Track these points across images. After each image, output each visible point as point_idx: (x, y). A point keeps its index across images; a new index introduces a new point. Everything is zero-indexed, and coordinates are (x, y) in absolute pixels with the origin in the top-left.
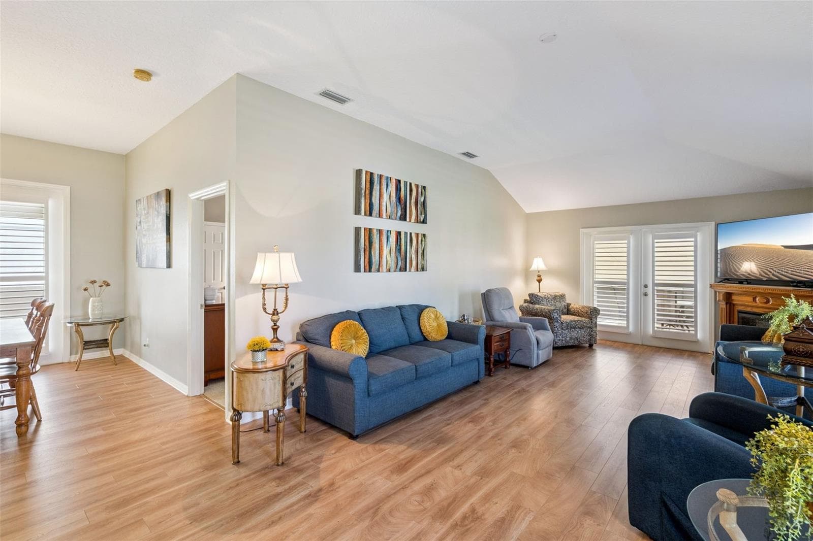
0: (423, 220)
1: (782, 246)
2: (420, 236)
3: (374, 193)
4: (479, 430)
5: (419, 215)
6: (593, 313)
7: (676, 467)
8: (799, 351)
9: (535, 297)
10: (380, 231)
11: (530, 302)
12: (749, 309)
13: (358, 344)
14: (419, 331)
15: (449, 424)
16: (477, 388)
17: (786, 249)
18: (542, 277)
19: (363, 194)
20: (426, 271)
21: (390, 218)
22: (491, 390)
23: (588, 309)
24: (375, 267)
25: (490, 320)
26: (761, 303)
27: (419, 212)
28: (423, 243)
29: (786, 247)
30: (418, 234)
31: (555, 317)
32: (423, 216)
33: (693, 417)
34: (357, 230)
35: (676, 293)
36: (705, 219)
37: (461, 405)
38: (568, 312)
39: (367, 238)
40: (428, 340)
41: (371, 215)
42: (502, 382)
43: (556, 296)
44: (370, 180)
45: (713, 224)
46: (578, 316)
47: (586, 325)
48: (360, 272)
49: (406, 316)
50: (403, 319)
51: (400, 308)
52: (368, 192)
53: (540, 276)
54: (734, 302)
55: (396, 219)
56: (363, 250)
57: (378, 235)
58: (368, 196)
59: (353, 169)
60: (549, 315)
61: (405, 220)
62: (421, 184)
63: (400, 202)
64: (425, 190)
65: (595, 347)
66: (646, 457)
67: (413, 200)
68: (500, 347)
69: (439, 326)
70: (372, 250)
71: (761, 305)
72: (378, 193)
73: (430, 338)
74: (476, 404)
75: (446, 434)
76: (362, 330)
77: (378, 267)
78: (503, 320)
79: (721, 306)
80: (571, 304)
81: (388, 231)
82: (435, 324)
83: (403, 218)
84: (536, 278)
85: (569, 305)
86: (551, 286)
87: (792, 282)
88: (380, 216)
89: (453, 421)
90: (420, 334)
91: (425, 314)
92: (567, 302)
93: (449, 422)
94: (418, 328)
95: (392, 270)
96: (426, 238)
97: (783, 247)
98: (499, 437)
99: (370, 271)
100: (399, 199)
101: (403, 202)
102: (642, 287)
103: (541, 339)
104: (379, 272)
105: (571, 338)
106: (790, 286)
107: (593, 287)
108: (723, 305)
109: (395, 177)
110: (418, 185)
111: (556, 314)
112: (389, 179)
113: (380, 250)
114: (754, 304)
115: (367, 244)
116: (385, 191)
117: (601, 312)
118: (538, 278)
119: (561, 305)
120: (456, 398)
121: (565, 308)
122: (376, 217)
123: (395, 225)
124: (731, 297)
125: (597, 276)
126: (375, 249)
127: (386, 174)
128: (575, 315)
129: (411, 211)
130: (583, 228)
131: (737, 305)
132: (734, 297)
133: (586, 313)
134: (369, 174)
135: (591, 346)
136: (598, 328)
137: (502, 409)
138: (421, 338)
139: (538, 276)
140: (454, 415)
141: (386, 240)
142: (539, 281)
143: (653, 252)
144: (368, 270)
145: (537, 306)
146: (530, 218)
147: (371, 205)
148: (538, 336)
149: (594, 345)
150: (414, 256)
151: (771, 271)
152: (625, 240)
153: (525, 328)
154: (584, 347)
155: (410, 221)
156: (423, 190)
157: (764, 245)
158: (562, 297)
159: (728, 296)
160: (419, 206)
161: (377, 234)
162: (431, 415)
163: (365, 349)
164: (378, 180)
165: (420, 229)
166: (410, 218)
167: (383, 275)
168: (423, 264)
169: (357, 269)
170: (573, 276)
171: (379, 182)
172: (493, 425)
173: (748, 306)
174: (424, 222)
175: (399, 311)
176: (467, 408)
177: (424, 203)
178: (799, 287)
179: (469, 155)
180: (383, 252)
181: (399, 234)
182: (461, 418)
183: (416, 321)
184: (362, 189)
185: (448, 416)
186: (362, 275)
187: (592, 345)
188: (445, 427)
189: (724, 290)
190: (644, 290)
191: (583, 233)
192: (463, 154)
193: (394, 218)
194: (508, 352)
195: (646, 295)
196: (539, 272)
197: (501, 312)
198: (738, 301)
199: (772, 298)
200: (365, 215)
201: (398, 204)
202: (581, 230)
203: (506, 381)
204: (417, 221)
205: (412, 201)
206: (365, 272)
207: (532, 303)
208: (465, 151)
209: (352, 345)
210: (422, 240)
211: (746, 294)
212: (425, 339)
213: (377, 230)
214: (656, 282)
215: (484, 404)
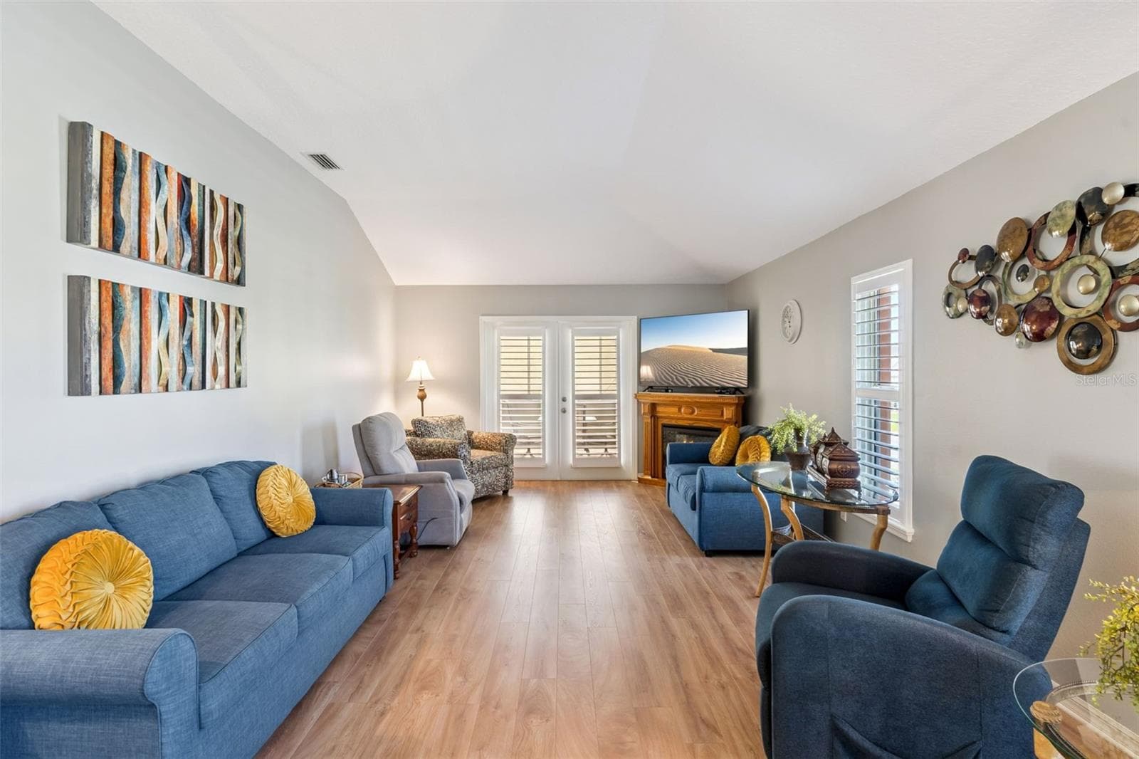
0: (239, 277)
1: (711, 349)
2: (232, 311)
3: (124, 195)
4: (450, 702)
5: (230, 266)
6: (507, 443)
7: (853, 671)
8: (842, 471)
9: (423, 425)
10: (142, 294)
11: (415, 434)
12: (673, 422)
13: (122, 591)
14: (257, 520)
15: (383, 714)
16: (388, 611)
17: (715, 353)
18: (426, 391)
19: (95, 192)
20: (246, 386)
21: (165, 263)
22: (414, 607)
23: (501, 438)
24: (128, 380)
25: (372, 473)
26: (686, 413)
27: (230, 259)
28: (239, 327)
29: (715, 350)
30: (228, 308)
31: (463, 455)
32: (238, 269)
33: (778, 582)
34: (77, 286)
35: (585, 407)
36: (625, 312)
37: (379, 659)
38: (473, 444)
39: (107, 305)
40: (278, 537)
41: (116, 248)
42: (422, 585)
43: (452, 421)
44: (116, 159)
45: (634, 319)
46: (487, 449)
47: (501, 462)
48: (90, 394)
49: (222, 492)
50: (217, 498)
51: (206, 473)
52: (108, 188)
53: (423, 390)
54: (658, 415)
55: (179, 267)
56: (95, 338)
57: (138, 302)
58: (108, 199)
59: (61, 118)
60: (453, 453)
61: (202, 272)
62: (234, 199)
63: (188, 229)
64: (241, 213)
65: (510, 494)
66: (806, 669)
67: (218, 231)
68: (408, 522)
69: (298, 502)
70: (121, 336)
71: (686, 416)
72: (135, 196)
73: (283, 532)
74: (406, 645)
75: (393, 738)
76: (131, 549)
77: (136, 380)
78: (399, 471)
79: (645, 421)
80: (473, 432)
81: (161, 294)
82: (290, 499)
83: (197, 267)
84: (417, 393)
85: (470, 433)
86: (440, 407)
87: (717, 388)
88: (141, 254)
89: (386, 702)
90: (259, 526)
91: (267, 478)
92: (467, 429)
93: (380, 707)
94: (253, 515)
95: (172, 386)
96: (244, 317)
97: (711, 351)
98: (494, 703)
99: (116, 390)
100: (187, 222)
101: (195, 230)
102: (561, 400)
103: (463, 493)
104: (141, 392)
105: (483, 485)
106: (715, 393)
107: (499, 404)
108: (648, 419)
109: (177, 168)
110: (227, 199)
111: (464, 450)
112: (162, 171)
113: (141, 339)
114: (680, 416)
115: (108, 321)
116: (153, 196)
117: (518, 440)
118: (421, 393)
119: (460, 435)
120: (361, 647)
121: (466, 439)
122: (130, 256)
123: (180, 284)
124: (655, 408)
125: (503, 387)
126: (129, 336)
127: (157, 154)
128: (481, 449)
129: (213, 252)
130: (483, 315)
131: (661, 417)
132: (659, 409)
133: (499, 444)
134: (111, 143)
135: (505, 492)
136: (516, 464)
137: (459, 639)
138: (262, 535)
139: (420, 390)
140: (380, 686)
141: (157, 316)
142: (422, 398)
143: (573, 353)
144: (111, 388)
145: (430, 440)
146: (402, 294)
147: (118, 226)
148: (460, 491)
149: (510, 490)
150: (221, 356)
151: (699, 380)
152: (539, 335)
153: (442, 481)
154: (498, 496)
155: (212, 276)
156: (238, 213)
157: (692, 347)
158: (460, 420)
159: (653, 406)
160: (230, 245)
161: (134, 298)
162: (331, 705)
163: (145, 601)
164: (133, 166)
165: (233, 295)
166: (213, 268)
167: (152, 398)
168: (240, 373)
169: (78, 385)
170: (469, 387)
171: (137, 170)
172: (466, 679)
173: (673, 418)
174: (239, 281)
175: (206, 484)
176: (397, 659)
177: (239, 241)
178: (724, 393)
179: (324, 162)
180: (149, 342)
181: (187, 303)
182: (397, 687)
183: (248, 501)
184: (90, 175)
185: (369, 693)
186: (94, 402)
187: (508, 491)
188: (378, 722)
189: (650, 400)
190: (562, 405)
191: (484, 322)
192: (312, 156)
193: (176, 266)
194: (415, 528)
195: (564, 411)
196: (421, 384)
197: (392, 458)
198: (662, 412)
199: (697, 407)
200: (101, 245)
201: (185, 233)
202: (481, 317)
203: (427, 583)
204: (226, 279)
205: (215, 232)
206: (101, 393)
207: (418, 436)
208: (318, 152)
209: (107, 601)
210: (236, 321)
211: (672, 404)
212: (272, 535)
213: (133, 288)
214: (576, 393)
215: (421, 643)
